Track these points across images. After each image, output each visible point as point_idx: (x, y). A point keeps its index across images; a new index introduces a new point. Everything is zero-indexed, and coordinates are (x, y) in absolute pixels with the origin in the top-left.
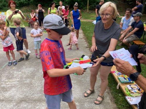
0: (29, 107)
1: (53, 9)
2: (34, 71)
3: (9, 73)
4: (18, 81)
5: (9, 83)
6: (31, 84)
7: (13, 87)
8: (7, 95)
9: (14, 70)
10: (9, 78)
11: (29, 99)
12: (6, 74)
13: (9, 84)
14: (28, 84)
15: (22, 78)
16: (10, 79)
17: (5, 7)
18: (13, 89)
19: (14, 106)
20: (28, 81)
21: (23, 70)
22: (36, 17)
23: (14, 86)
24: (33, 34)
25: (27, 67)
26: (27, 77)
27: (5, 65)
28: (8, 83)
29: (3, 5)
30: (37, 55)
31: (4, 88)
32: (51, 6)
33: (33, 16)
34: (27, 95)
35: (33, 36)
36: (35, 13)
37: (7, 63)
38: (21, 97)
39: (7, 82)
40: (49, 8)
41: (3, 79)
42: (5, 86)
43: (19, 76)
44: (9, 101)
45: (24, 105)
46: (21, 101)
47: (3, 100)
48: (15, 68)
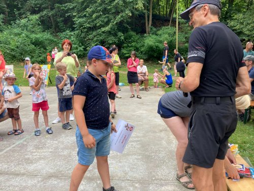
0: (61, 185)
3: (40, 141)
4: (51, 152)
6: (70, 156)
7: (43, 158)
8: (31, 168)
9: (47, 138)
10: (37, 147)
11: (63, 175)
12: (35, 142)
13: (36, 155)
14: (64, 156)
15: (57, 148)
16: (39, 149)
18: (42, 161)
19: (38, 182)
20: (66, 153)
21: (61, 140)
25: (67, 136)
26: (66, 148)
28: (35, 154)
31: (28, 159)
34: (61, 169)
38: (52, 171)
39: (35, 152)
41: (30, 148)
42: (31, 156)
43: (54, 146)
44: (32, 175)
45: (54, 182)
46: (50, 176)
47: (23, 174)
48: (49, 135)
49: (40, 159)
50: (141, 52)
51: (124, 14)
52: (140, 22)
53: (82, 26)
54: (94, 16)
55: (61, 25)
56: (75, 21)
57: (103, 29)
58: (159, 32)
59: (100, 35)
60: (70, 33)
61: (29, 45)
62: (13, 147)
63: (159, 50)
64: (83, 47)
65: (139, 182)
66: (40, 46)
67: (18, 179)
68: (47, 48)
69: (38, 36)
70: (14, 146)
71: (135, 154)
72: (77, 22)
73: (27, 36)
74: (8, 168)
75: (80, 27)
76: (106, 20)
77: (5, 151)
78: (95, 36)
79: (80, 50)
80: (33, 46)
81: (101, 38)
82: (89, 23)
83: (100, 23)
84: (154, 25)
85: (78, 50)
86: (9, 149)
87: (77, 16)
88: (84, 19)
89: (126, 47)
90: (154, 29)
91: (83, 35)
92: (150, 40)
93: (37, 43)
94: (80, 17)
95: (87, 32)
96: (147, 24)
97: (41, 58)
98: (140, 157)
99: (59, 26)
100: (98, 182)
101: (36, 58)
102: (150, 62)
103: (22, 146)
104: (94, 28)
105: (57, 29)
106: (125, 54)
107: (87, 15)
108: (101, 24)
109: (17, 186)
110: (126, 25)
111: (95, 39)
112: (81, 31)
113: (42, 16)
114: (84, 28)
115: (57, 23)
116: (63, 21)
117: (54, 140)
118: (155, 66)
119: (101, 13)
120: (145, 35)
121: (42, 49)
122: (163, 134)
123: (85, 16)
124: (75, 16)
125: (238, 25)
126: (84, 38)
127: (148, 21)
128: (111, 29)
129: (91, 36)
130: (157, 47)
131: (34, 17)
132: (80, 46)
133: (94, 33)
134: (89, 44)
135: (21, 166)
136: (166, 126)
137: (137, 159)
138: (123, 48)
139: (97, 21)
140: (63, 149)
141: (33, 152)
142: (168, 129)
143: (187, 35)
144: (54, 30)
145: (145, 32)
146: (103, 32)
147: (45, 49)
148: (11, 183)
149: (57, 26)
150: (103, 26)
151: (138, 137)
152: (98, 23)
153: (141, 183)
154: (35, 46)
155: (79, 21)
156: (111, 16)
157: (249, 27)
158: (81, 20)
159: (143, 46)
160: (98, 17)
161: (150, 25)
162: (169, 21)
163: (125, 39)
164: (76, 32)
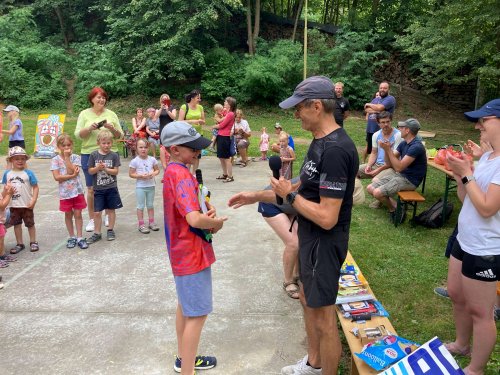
0: (115, 323)
1: (194, 107)
2: (131, 259)
3: (70, 262)
4: (91, 278)
5: (69, 282)
6: (122, 283)
7: (80, 287)
8: (66, 301)
9: (81, 256)
10: (68, 271)
11: (116, 311)
12: (63, 263)
13: (69, 284)
14: (114, 283)
15: (100, 272)
16: (71, 273)
17: (59, 99)
18: (80, 292)
19: (81, 320)
20: (115, 278)
21: (104, 258)
22: (147, 129)
23: (83, 287)
24: (134, 170)
25: (114, 252)
26: (114, 271)
27: (59, 246)
28: (67, 282)
29: (52, 95)
30: (141, 223)
31: (58, 289)
32: (188, 101)
33: (140, 127)
34: (112, 302)
35: (134, 175)
36: (145, 119)
37: (65, 242)
38: (99, 305)
39: (66, 279)
40: (184, 106)
41: (56, 273)
42: (61, 285)
43: (95, 268)
44: (70, 311)
45: (104, 320)
46: (98, 313)
47: (56, 311)
48: (83, 251)
49: (77, 288)
50: (240, 88)
51: (202, 15)
52: (237, 26)
53: (123, 34)
54: (146, 16)
55: (79, 27)
56: (107, 23)
57: (165, 43)
58: (273, 51)
59: (159, 54)
60: (98, 48)
61: (14, 69)
62: (28, 272)
63: (273, 86)
64: (125, 75)
65: (227, 315)
66: (39, 70)
67: (50, 317)
68: (53, 76)
69: (33, 50)
70: (27, 270)
71: (222, 278)
72: (113, 26)
73: (10, 50)
74: (29, 303)
75: (119, 37)
76: (170, 25)
77: (15, 278)
78: (148, 56)
79: (121, 82)
80: (24, 70)
81: (161, 59)
82: (136, 29)
83: (159, 30)
84: (264, 33)
85: (117, 82)
86: (20, 274)
87: (112, 13)
88: (126, 21)
89: (211, 78)
90: (265, 44)
91: (125, 53)
92: (255, 67)
93: (30, 65)
94: (118, 16)
95: (133, 46)
96: (250, 32)
97: (41, 96)
98: (230, 282)
99: (73, 29)
100: (170, 318)
101: (31, 96)
102: (256, 108)
103: (43, 270)
104: (148, 39)
105: (71, 35)
106: (209, 91)
107: (133, 13)
108: (160, 33)
109: (50, 327)
110: (208, 36)
111: (149, 61)
112: (122, 45)
113: (39, 9)
114: (128, 39)
115: (70, 22)
116: (81, 19)
117: (92, 259)
118: (265, 115)
119: (161, 12)
120: (246, 55)
121: (42, 77)
122: (267, 246)
123: (129, 13)
124: (108, 12)
125: (413, 47)
126: (128, 58)
127: (253, 25)
128: (180, 42)
129: (141, 56)
130: (268, 79)
131: (23, 10)
132: (119, 74)
133: (148, 50)
134: (138, 71)
135: (49, 300)
136: (274, 232)
137: (227, 285)
138: (205, 79)
139: (153, 25)
140: (110, 272)
141: (62, 279)
142: (277, 237)
143: (322, 59)
144: (64, 37)
145: (246, 49)
146: (165, 49)
147: (49, 77)
148: (40, 323)
149: (70, 29)
150: (165, 37)
151: (228, 251)
152: (155, 29)
153: (230, 318)
154: (28, 71)
155: (116, 24)
156: (180, 18)
157: (431, 50)
158: (120, 22)
159: (243, 76)
160: (153, 19)
161: (256, 35)
162: (293, 27)
163: (208, 62)
164: (112, 45)
